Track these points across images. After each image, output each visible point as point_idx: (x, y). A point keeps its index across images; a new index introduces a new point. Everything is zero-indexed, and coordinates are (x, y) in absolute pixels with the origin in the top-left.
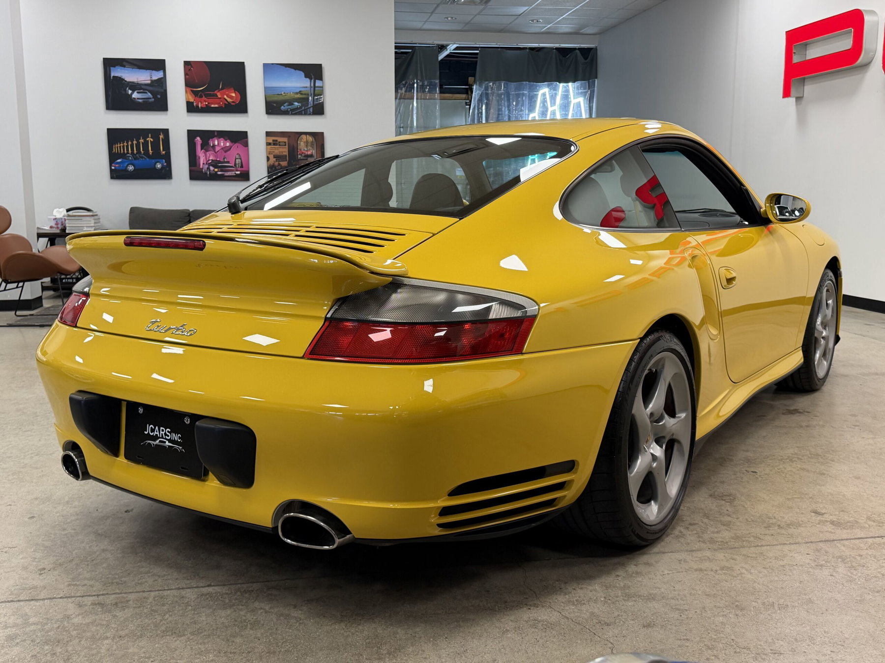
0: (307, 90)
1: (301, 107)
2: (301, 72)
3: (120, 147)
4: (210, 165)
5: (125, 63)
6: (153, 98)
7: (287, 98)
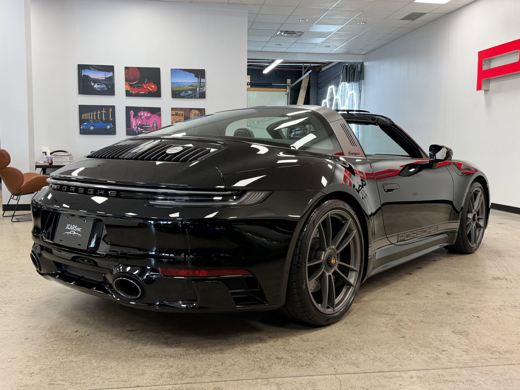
0: (196, 85)
1: (192, 94)
2: (193, 74)
3: (86, 116)
4: (138, 126)
5: (90, 67)
6: (106, 88)
7: (184, 88)
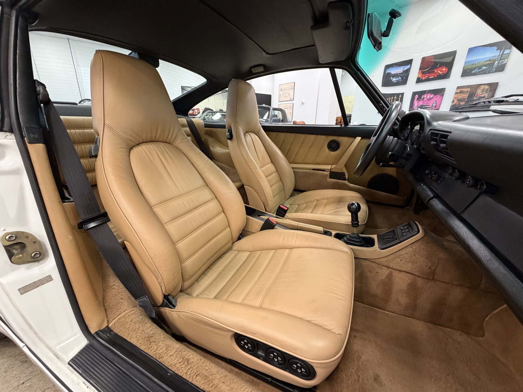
0: (496, 58)
1: (487, 69)
2: (495, 47)
4: (419, 107)
5: (394, 65)
6: (401, 79)
7: (479, 65)
